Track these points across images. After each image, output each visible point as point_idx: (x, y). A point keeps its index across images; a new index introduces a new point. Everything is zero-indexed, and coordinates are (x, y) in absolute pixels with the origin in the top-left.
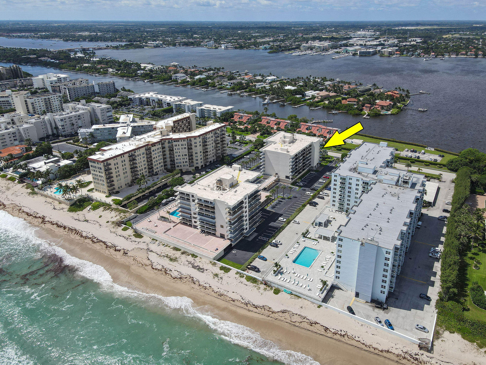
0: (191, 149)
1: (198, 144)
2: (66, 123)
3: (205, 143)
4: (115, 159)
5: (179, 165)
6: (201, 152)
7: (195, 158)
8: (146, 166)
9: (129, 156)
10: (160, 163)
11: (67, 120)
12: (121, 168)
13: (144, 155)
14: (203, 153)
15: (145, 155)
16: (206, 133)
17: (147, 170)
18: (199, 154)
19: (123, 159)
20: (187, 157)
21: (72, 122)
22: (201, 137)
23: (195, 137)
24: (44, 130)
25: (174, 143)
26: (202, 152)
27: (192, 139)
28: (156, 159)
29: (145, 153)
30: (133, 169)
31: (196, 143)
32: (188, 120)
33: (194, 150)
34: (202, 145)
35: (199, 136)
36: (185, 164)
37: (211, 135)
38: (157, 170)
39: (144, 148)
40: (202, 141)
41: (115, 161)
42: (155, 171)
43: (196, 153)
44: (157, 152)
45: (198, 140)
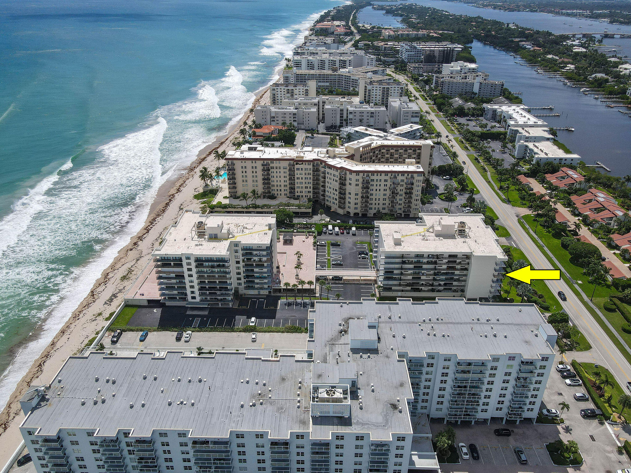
0: (345, 185)
1: (354, 182)
2: (355, 117)
3: (366, 185)
4: (243, 161)
5: (329, 199)
6: (357, 194)
7: (347, 200)
8: (287, 183)
9: (262, 165)
10: (306, 187)
11: (358, 115)
12: (249, 174)
13: (285, 170)
14: (362, 197)
15: (287, 171)
16: (373, 172)
17: (288, 188)
18: (353, 196)
19: (254, 165)
20: (337, 193)
21: (363, 118)
22: (361, 174)
23: (351, 172)
24: (334, 119)
25: (327, 170)
26: (360, 195)
27: (348, 173)
28: (300, 180)
29: (288, 168)
30: (267, 180)
31: (350, 179)
32: (418, 151)
33: (349, 188)
34: (361, 185)
35: (358, 172)
36: (334, 201)
37: (383, 177)
38: (299, 194)
39: (288, 162)
40: (361, 180)
41: (244, 164)
42: (296, 194)
43: (350, 193)
44: (303, 172)
45: (354, 176)
